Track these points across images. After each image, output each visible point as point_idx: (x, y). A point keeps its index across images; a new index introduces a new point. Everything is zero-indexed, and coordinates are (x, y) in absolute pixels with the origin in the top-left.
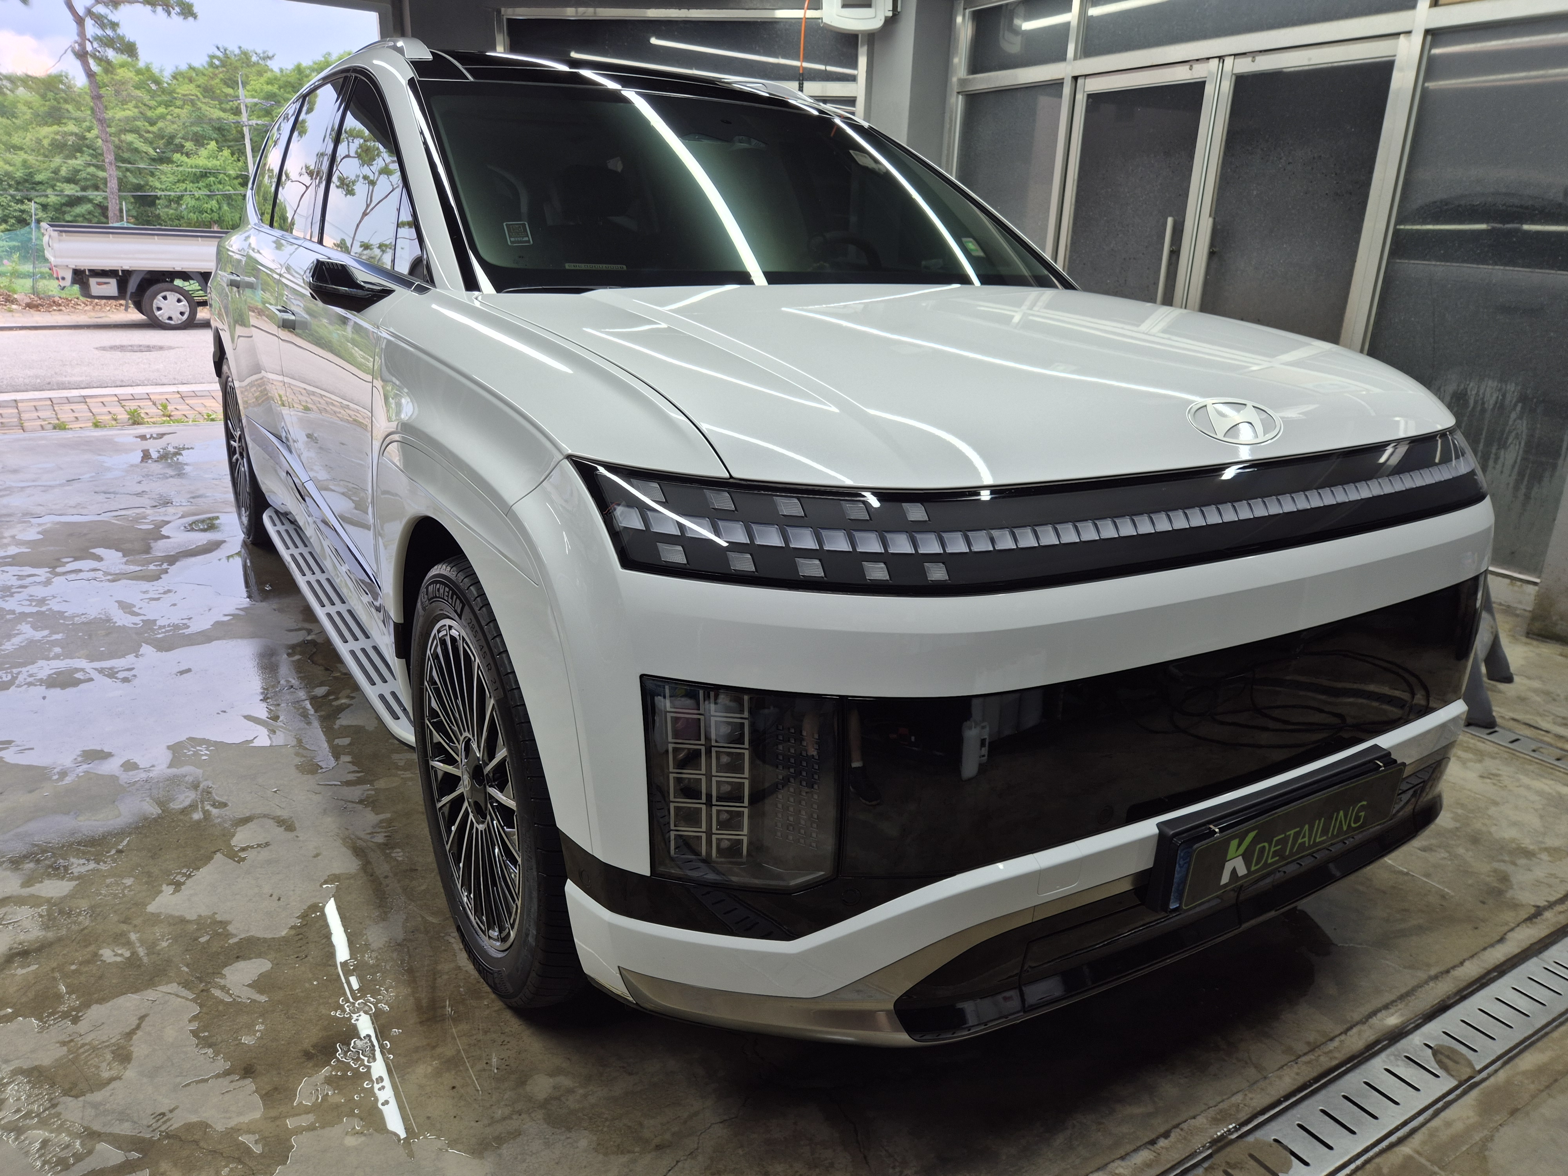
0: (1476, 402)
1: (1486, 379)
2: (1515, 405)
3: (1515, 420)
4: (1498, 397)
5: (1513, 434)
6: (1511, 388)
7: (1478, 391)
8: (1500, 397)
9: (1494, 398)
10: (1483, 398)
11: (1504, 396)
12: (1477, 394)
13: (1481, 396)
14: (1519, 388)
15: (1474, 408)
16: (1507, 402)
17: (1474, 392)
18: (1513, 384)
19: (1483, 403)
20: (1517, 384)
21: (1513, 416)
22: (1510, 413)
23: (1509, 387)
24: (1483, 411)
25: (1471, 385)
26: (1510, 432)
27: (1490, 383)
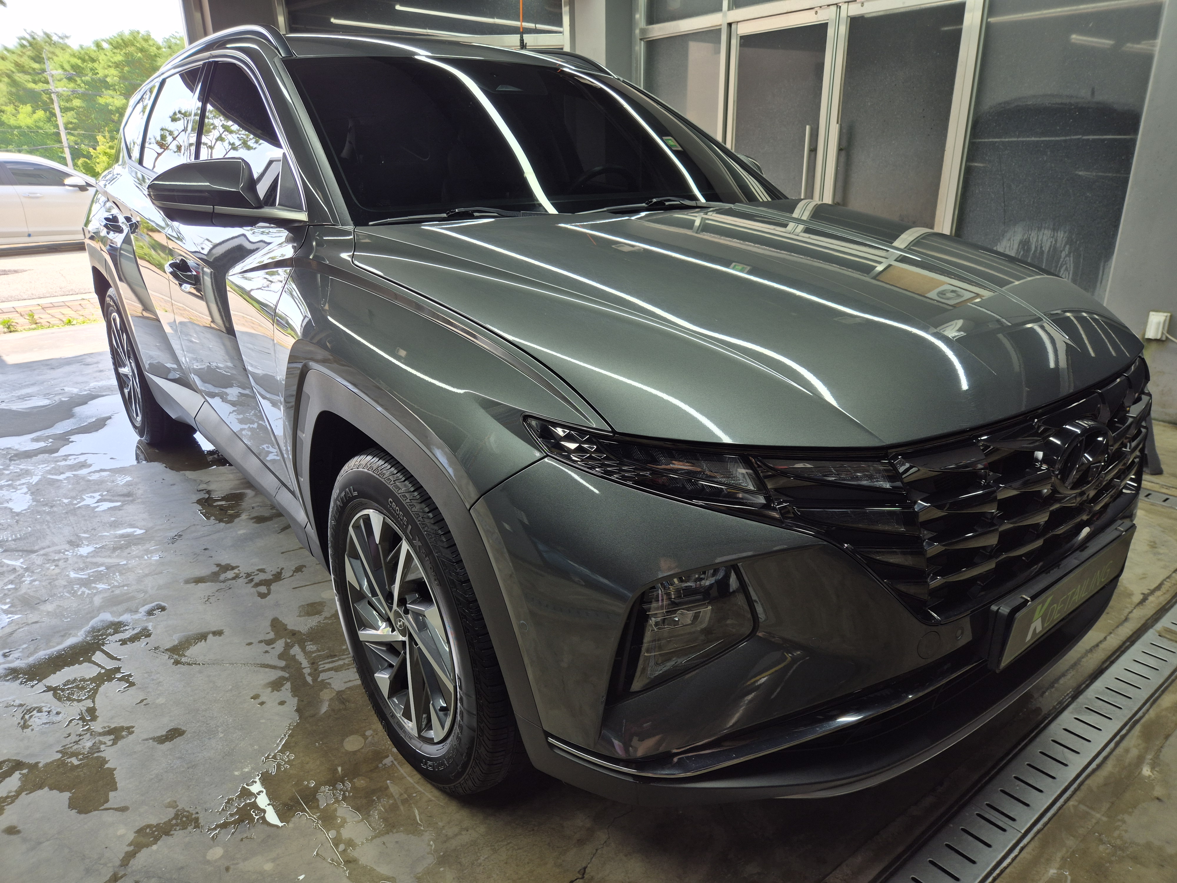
0: (1036, 248)
1: (1043, 230)
2: (1065, 246)
3: (1064, 258)
4: (1052, 242)
5: (1064, 267)
6: (1061, 235)
7: (1037, 239)
8: (1054, 242)
9: (1049, 244)
10: (1041, 244)
11: (1056, 241)
12: (1037, 241)
13: (1040, 242)
14: (1067, 234)
15: (1036, 251)
16: (1058, 245)
17: (1035, 240)
18: (1062, 232)
19: (1041, 247)
20: (1065, 232)
21: (1063, 254)
22: (1061, 252)
23: (1059, 235)
24: (1042, 252)
25: (1032, 235)
26: (1061, 267)
27: (1046, 232)
